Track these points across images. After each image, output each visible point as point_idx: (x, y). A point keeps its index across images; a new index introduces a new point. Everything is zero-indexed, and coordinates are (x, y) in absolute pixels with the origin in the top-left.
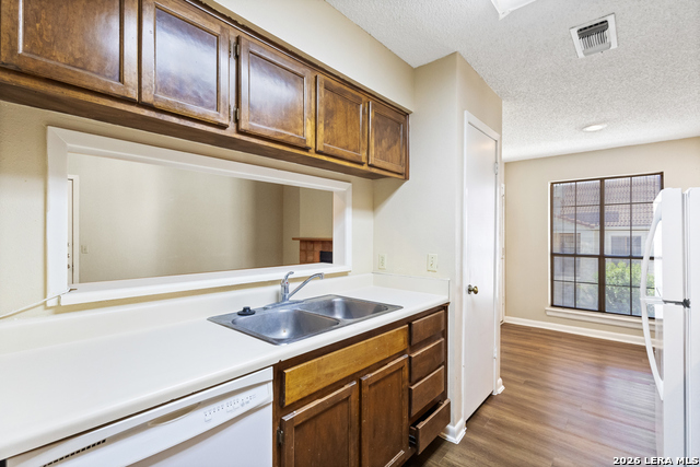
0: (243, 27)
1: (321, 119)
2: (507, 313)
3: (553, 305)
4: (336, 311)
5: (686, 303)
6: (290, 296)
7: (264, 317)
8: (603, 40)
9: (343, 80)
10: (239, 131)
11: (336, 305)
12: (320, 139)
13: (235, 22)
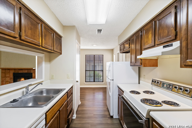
0: (22, 4)
1: (43, 37)
2: (80, 85)
3: (86, 82)
4: (44, 93)
5: (113, 80)
6: (29, 92)
7: (22, 101)
8: (101, 32)
9: (48, 26)
10: (20, 39)
11: (44, 92)
12: (43, 43)
13: (20, 2)
